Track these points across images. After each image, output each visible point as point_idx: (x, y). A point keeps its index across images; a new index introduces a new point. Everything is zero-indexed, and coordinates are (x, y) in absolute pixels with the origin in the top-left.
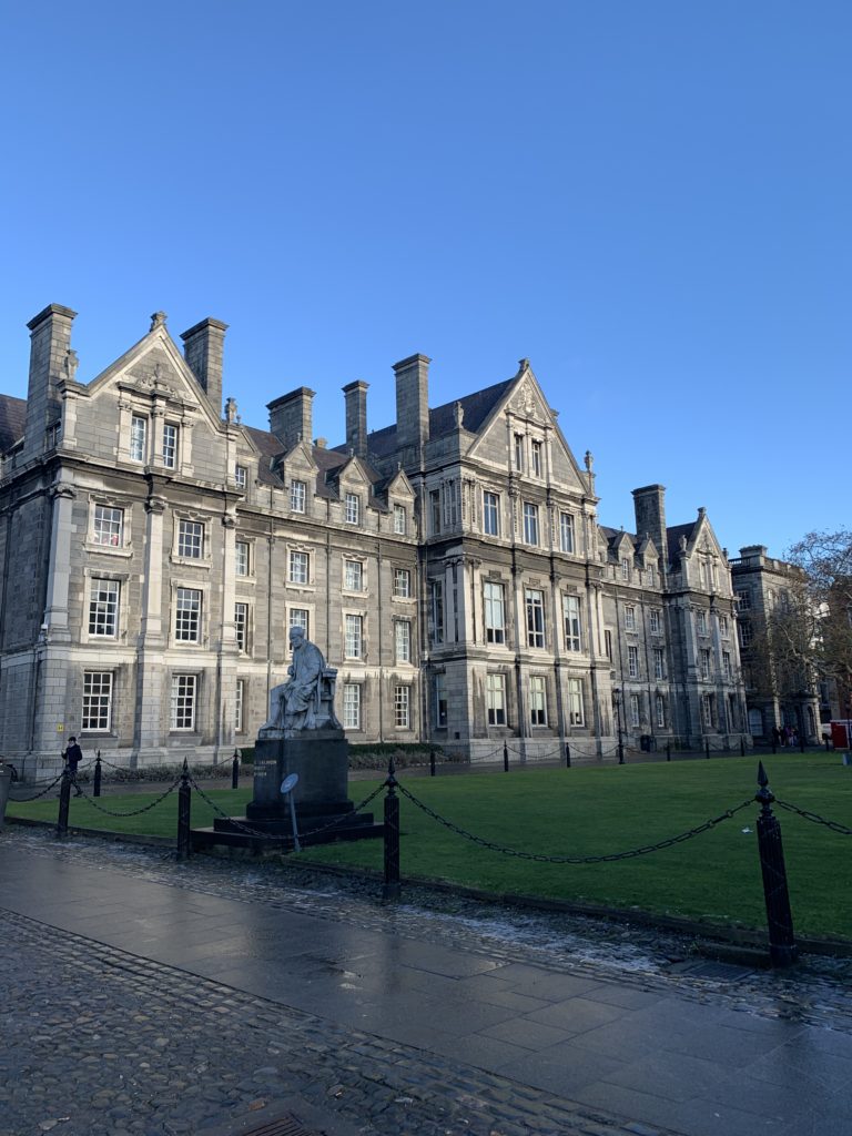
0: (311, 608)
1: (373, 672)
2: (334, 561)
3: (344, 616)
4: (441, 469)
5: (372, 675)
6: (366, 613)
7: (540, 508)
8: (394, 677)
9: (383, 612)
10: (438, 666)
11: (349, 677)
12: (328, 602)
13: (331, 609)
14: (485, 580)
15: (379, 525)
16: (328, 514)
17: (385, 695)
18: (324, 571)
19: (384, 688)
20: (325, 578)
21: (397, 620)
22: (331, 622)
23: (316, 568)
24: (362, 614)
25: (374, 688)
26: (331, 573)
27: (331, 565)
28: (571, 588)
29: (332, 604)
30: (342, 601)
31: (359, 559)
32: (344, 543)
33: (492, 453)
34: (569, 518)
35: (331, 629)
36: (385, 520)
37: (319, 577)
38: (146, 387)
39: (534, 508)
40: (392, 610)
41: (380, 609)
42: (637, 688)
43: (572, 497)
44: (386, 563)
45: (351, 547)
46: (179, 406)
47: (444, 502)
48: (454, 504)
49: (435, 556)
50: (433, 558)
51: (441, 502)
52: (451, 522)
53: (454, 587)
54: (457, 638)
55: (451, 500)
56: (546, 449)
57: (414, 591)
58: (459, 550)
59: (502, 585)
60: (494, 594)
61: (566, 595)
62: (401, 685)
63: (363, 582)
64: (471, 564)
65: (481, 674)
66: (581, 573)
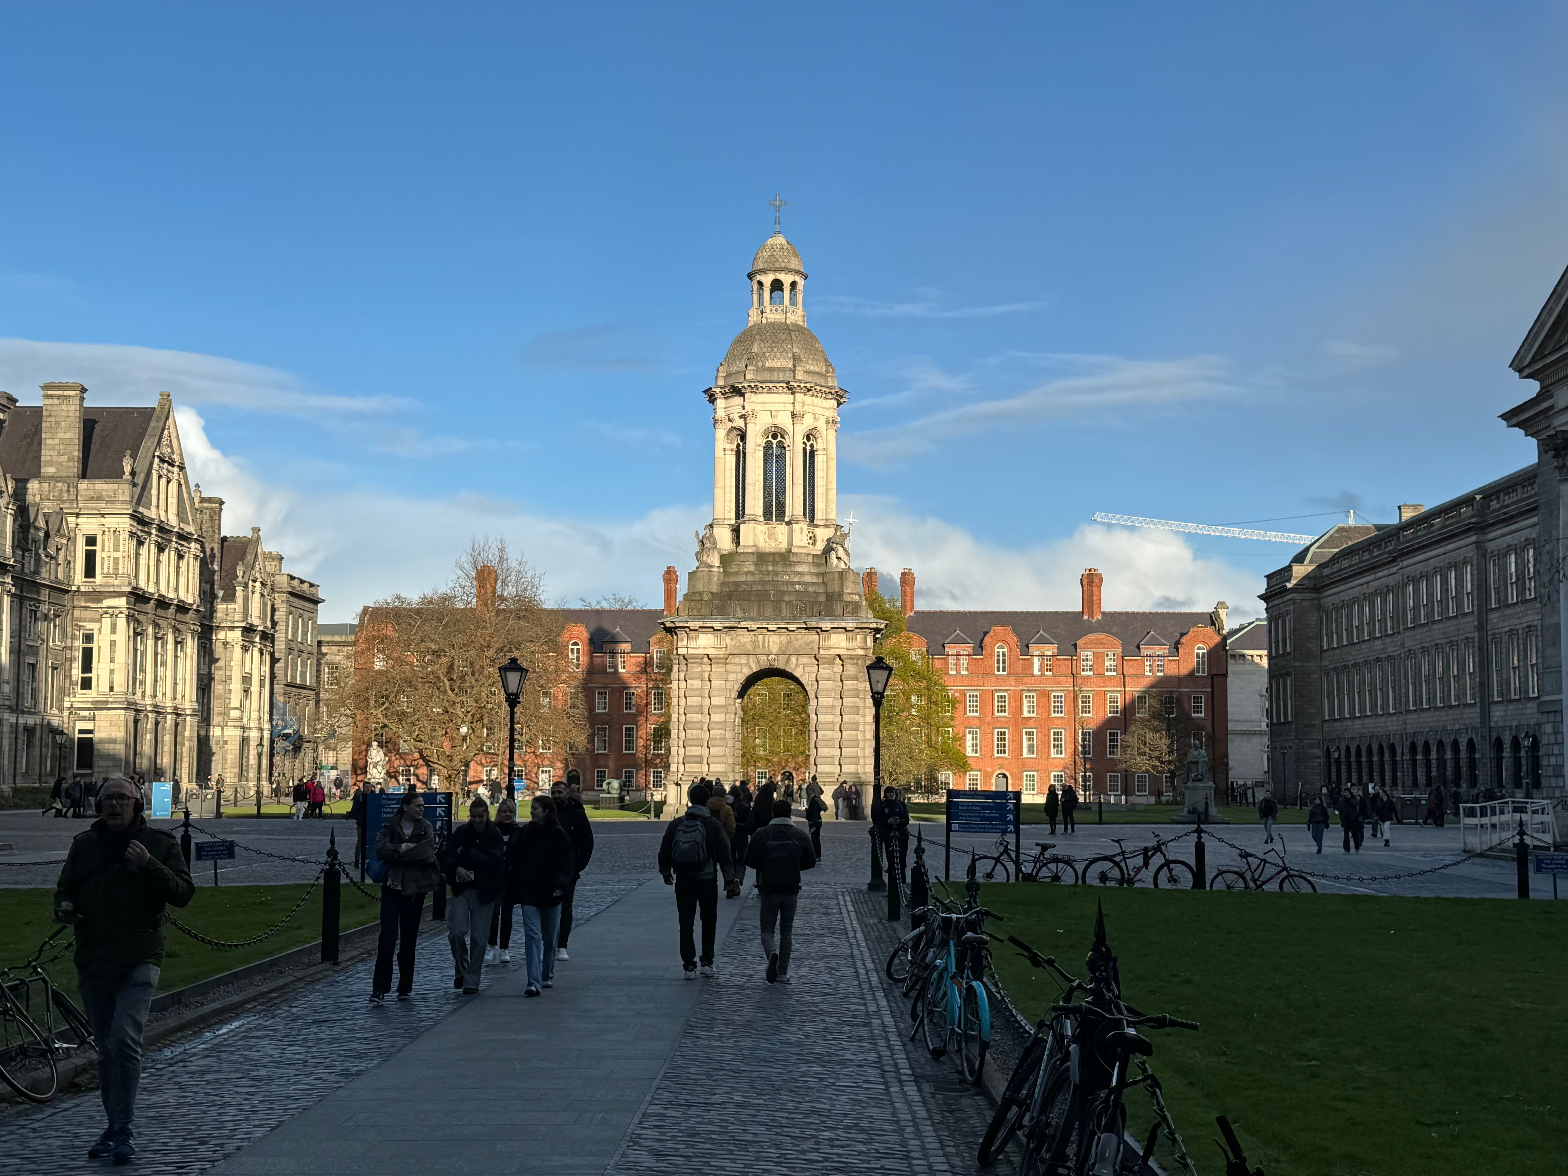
2: (24, 610)
3: (26, 665)
4: (103, 515)
5: (38, 722)
6: (37, 661)
7: (166, 551)
14: (134, 629)
15: (49, 571)
16: (23, 563)
20: (18, 628)
21: (52, 667)
22: (21, 672)
23: (15, 619)
25: (38, 734)
28: (180, 633)
30: (25, 650)
31: (36, 607)
34: (181, 558)
36: (52, 566)
39: (161, 551)
43: (187, 537)
47: (103, 550)
48: (116, 555)
49: (86, 602)
50: (83, 604)
51: (98, 548)
52: (111, 571)
53: (113, 637)
54: (111, 689)
55: (112, 549)
56: (173, 487)
57: (63, 636)
58: (122, 603)
59: (141, 635)
60: (137, 641)
61: (176, 641)
62: (50, 731)
63: (36, 630)
64: (130, 617)
65: (131, 723)
66: (187, 618)
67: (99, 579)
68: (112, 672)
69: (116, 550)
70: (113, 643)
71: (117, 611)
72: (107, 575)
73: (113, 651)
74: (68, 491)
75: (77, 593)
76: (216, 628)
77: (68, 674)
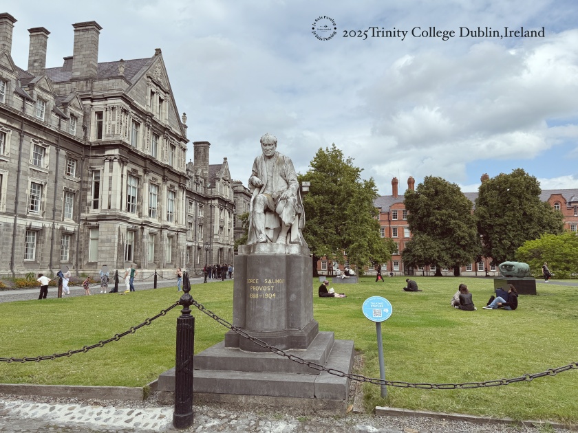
1: (48, 224)
2: (25, 143)
3: (30, 183)
4: (106, 99)
5: (47, 226)
6: (46, 183)
7: (160, 138)
8: (62, 228)
9: (58, 184)
10: (94, 224)
11: (30, 225)
12: (19, 171)
13: (21, 177)
14: (130, 174)
15: (59, 125)
16: (23, 108)
17: (55, 240)
18: (17, 148)
19: (55, 235)
20: (17, 153)
21: (68, 192)
22: (20, 186)
23: (11, 145)
24: (43, 184)
25: (48, 234)
26: (23, 151)
27: (23, 146)
28: (172, 187)
29: (21, 173)
30: (29, 172)
31: (43, 145)
32: (33, 132)
33: (138, 98)
34: (173, 147)
35: (20, 190)
36: (64, 124)
37: (13, 152)
39: (157, 137)
40: (64, 184)
41: (56, 182)
43: (176, 136)
44: (63, 152)
45: (39, 136)
47: (106, 120)
48: (113, 123)
49: (96, 153)
50: (94, 155)
51: (104, 120)
52: (111, 133)
53: (110, 174)
54: (109, 207)
55: (111, 119)
56: (165, 105)
57: (79, 174)
58: (116, 152)
59: (138, 178)
60: (133, 183)
61: (169, 190)
62: (66, 234)
63: (45, 161)
64: (123, 162)
65: (124, 230)
66: (177, 179)
67: (104, 139)
68: (110, 196)
69: (114, 120)
70: (110, 178)
71: (113, 158)
72: (108, 135)
73: (110, 183)
74: (87, 85)
75: (89, 147)
76: (207, 199)
77: (84, 199)
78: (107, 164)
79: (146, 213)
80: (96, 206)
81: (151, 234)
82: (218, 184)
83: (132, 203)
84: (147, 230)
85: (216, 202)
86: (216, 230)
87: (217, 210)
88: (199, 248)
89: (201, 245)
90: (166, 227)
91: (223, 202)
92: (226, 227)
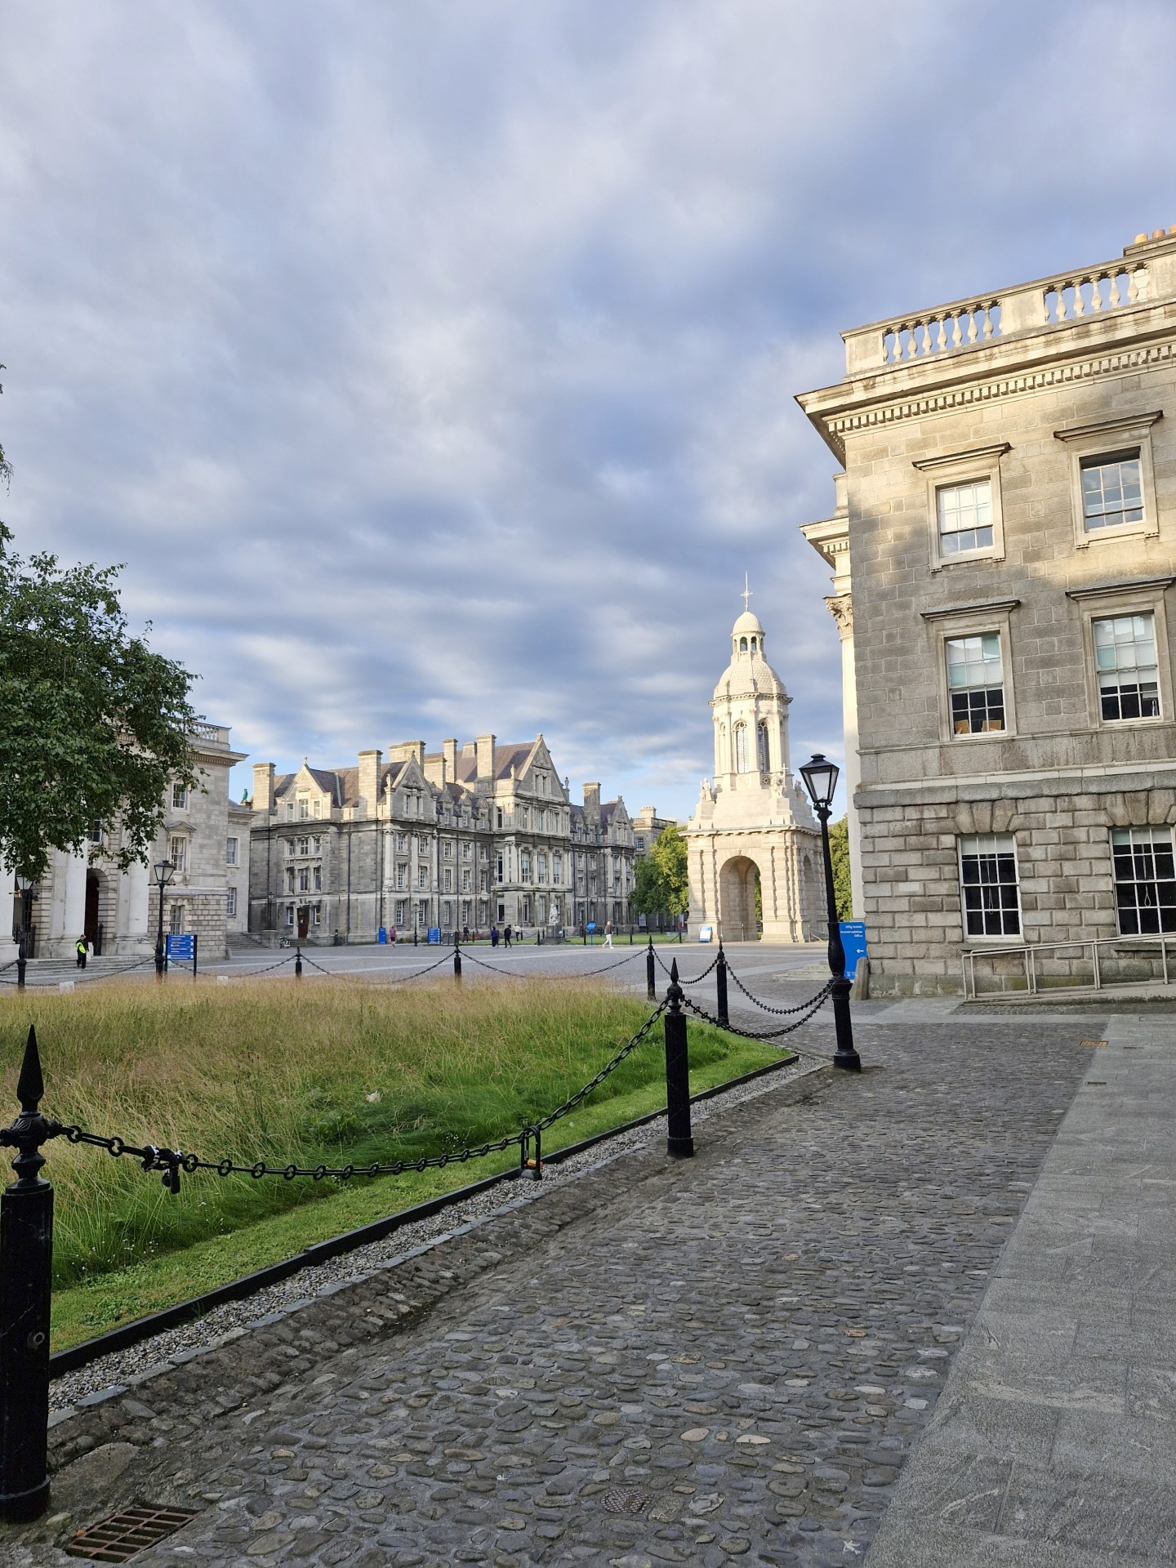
0: (452, 868)
1: (473, 897)
2: (459, 846)
3: (463, 872)
4: (504, 796)
6: (471, 869)
7: (545, 812)
8: (481, 899)
10: (500, 893)
12: (458, 865)
13: (459, 869)
14: (523, 852)
15: (475, 826)
16: (457, 823)
17: (478, 908)
18: (456, 851)
19: (477, 904)
20: (456, 854)
21: (482, 872)
22: (459, 875)
23: (453, 850)
24: (469, 870)
25: (473, 904)
27: (459, 848)
28: (557, 851)
31: (468, 843)
33: (526, 787)
34: (557, 814)
35: (459, 878)
36: (478, 823)
38: (410, 784)
40: (480, 866)
41: (476, 867)
42: (581, 900)
43: (559, 804)
44: (478, 844)
46: (419, 789)
47: (505, 813)
48: (510, 815)
49: (499, 841)
50: (497, 842)
51: (502, 812)
52: (508, 824)
53: (509, 855)
54: (510, 880)
55: (508, 812)
56: (548, 780)
57: (488, 857)
58: (513, 838)
59: (529, 853)
60: (526, 857)
61: (554, 855)
62: (483, 902)
63: (470, 853)
64: (517, 845)
65: (521, 898)
66: (562, 843)
67: (503, 829)
68: (510, 872)
69: (510, 812)
70: (510, 858)
71: (511, 843)
72: (506, 826)
73: (509, 861)
74: (489, 786)
75: (494, 835)
76: (600, 848)
77: (492, 875)
78: (507, 848)
79: (536, 880)
80: (501, 879)
81: (541, 897)
82: (610, 830)
83: (526, 873)
84: (538, 895)
85: (609, 850)
86: (611, 882)
87: (610, 860)
88: (592, 903)
89: (595, 900)
90: (554, 890)
91: (617, 850)
92: (624, 877)
